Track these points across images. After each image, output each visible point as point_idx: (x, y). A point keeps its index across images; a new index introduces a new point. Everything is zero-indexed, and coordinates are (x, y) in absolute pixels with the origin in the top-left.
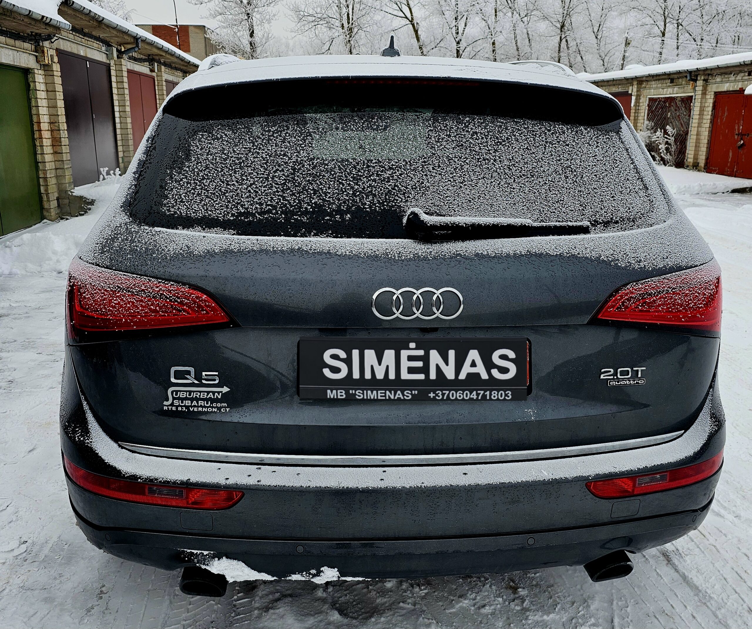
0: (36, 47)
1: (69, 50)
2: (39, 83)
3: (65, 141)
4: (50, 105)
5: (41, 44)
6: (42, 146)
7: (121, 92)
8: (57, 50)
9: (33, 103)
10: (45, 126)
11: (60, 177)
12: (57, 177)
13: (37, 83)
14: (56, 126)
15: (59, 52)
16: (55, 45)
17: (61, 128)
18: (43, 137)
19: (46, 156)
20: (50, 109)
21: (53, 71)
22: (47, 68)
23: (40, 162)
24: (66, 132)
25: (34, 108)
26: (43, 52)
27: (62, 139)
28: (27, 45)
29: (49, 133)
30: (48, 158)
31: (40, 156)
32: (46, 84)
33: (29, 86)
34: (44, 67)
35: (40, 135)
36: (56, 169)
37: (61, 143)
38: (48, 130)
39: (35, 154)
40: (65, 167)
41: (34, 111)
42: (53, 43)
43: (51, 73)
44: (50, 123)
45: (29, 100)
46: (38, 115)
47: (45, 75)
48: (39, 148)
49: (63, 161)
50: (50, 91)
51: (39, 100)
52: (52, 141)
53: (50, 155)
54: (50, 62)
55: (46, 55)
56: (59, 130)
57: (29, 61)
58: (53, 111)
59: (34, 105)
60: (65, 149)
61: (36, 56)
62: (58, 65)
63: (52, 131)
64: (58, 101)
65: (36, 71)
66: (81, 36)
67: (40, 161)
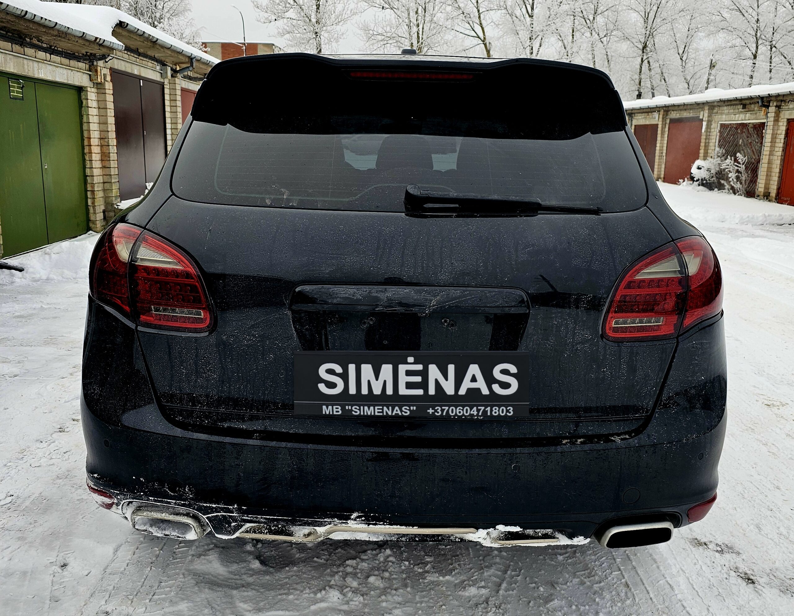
0: (90, 66)
1: (123, 69)
2: (92, 100)
3: (113, 156)
4: (101, 122)
5: (95, 63)
6: (91, 160)
7: (174, 109)
8: (111, 69)
9: (85, 120)
10: (95, 141)
11: (108, 191)
12: (104, 190)
13: (89, 101)
14: (105, 142)
15: (113, 71)
16: (109, 64)
17: (111, 143)
18: (93, 152)
19: (95, 170)
20: (101, 125)
21: (105, 89)
22: (99, 86)
23: (89, 176)
24: (115, 147)
25: (85, 124)
26: (96, 71)
27: (111, 154)
28: (81, 65)
29: (99, 148)
30: (97, 172)
31: (88, 169)
32: (98, 101)
33: (82, 103)
34: (97, 85)
35: (90, 149)
36: (104, 183)
37: (109, 157)
38: (98, 145)
39: (84, 168)
40: (113, 181)
41: (85, 127)
42: (107, 62)
43: (103, 91)
44: (101, 139)
45: (81, 116)
46: (89, 131)
47: (98, 93)
48: (88, 162)
49: (111, 175)
50: (102, 108)
51: (90, 117)
52: (101, 156)
53: (99, 170)
54: (103, 81)
55: (99, 74)
56: (109, 146)
57: (82, 80)
58: (103, 127)
59: (85, 121)
60: (114, 164)
61: (90, 75)
62: (111, 84)
63: (102, 146)
64: (109, 118)
65: (89, 89)
66: (135, 56)
67: (89, 174)
